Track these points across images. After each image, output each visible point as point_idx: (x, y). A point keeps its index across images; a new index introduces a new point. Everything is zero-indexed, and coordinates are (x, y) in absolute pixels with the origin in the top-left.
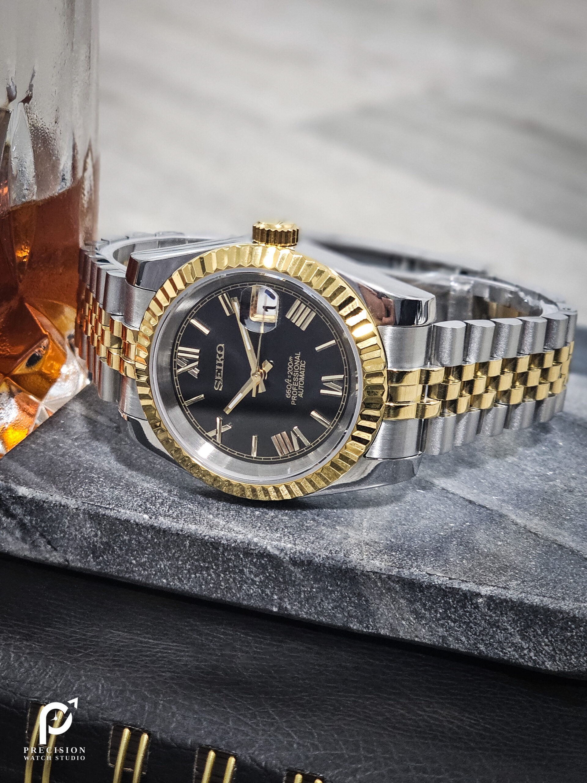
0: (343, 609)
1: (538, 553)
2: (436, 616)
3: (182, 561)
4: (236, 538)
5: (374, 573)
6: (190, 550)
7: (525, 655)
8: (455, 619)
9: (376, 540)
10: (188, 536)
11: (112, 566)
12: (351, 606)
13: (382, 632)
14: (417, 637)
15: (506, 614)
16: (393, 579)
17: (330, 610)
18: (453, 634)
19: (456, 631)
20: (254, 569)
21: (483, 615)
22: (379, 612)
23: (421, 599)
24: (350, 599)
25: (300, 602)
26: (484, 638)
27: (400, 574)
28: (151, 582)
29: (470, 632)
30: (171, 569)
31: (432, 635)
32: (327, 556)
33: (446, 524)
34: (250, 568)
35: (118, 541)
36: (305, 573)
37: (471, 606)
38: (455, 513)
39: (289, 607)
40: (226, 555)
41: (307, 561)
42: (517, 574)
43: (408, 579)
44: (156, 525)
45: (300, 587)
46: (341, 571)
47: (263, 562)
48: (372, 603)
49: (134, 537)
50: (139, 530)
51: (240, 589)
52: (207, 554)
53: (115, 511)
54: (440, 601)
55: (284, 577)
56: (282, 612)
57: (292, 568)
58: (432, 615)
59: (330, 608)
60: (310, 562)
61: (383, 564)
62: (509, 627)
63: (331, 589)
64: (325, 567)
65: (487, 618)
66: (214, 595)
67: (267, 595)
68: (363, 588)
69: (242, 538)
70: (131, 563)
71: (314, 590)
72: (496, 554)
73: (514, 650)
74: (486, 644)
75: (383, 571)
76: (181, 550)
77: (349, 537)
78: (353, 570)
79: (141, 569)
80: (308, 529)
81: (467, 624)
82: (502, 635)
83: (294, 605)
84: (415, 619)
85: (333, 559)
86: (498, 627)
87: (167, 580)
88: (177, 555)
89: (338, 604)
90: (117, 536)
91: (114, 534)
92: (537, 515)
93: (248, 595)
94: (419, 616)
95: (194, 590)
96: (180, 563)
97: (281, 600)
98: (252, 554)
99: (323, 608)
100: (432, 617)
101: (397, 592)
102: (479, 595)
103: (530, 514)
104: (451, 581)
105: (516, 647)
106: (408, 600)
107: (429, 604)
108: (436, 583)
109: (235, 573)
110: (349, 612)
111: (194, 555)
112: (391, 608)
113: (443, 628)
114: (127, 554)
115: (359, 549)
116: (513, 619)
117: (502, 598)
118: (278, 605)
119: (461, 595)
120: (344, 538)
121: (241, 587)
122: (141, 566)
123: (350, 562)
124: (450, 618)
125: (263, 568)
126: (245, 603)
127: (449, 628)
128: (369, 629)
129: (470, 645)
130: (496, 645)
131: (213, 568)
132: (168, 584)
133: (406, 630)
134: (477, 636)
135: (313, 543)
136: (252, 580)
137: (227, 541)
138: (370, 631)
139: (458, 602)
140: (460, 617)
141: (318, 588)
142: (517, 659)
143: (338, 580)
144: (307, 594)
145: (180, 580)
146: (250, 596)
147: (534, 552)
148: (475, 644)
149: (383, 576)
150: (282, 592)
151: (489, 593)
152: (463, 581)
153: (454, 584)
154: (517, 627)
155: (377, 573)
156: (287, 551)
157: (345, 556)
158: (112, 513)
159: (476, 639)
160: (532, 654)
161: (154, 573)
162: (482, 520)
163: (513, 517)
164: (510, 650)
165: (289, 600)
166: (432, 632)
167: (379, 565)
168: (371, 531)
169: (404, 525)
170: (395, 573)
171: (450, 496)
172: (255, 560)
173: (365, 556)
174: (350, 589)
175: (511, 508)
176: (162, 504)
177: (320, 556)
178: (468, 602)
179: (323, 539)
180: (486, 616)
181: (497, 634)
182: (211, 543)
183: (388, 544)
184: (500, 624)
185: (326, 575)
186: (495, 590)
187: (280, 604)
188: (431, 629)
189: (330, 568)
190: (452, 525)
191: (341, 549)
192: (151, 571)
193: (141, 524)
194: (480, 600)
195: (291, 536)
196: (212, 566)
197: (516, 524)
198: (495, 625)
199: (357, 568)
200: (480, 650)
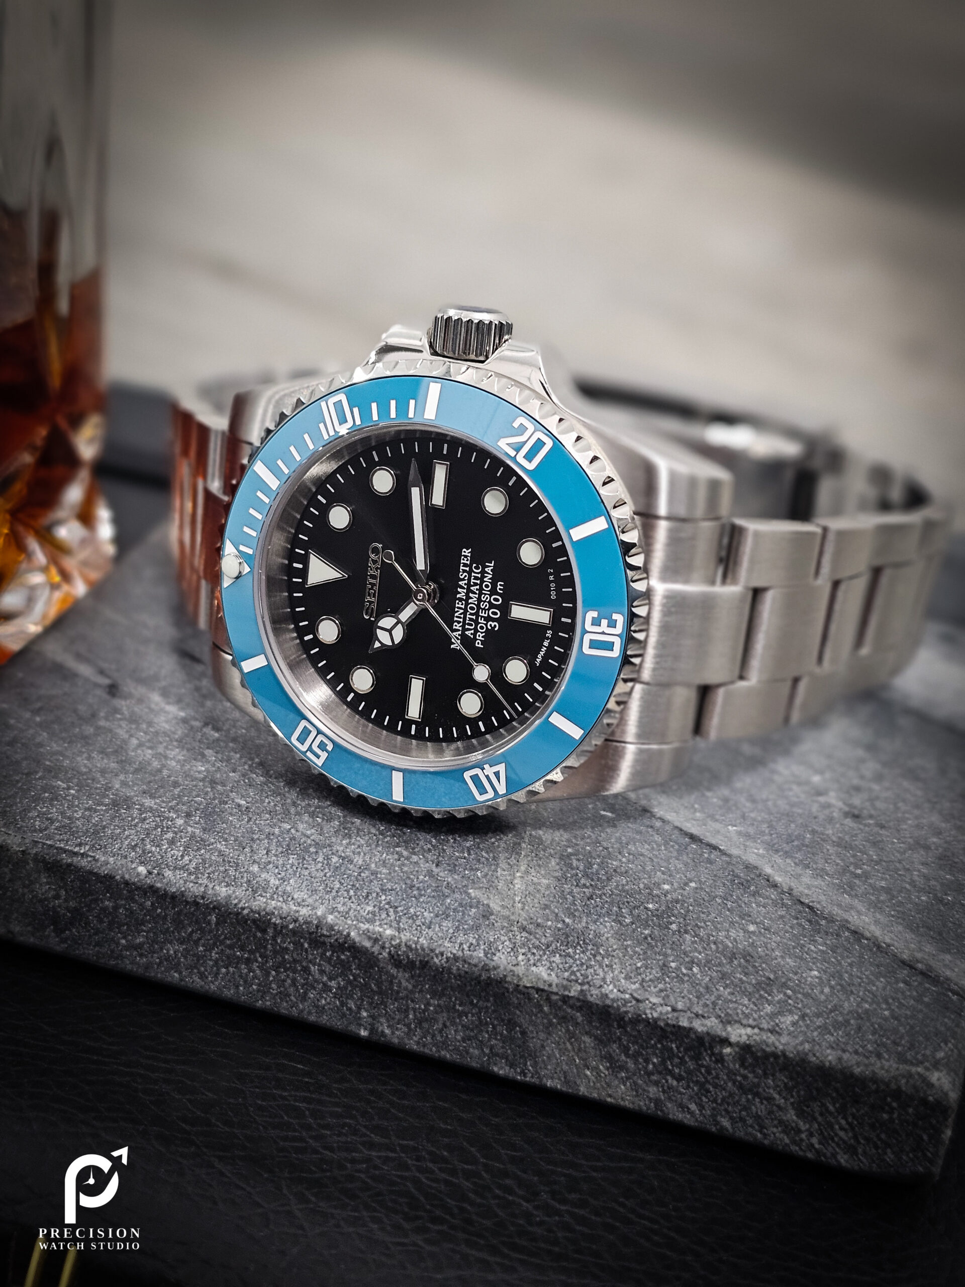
0: (481, 1042)
1: (820, 950)
2: (646, 1068)
3: (203, 946)
4: (297, 915)
5: (538, 990)
6: (218, 930)
7: (802, 1140)
8: (680, 1075)
9: (539, 921)
10: (214, 908)
11: (85, 946)
12: (496, 1039)
13: (549, 1083)
14: (610, 1096)
15: (773, 1075)
16: (571, 1002)
17: (459, 1041)
18: (674, 1098)
19: (681, 1093)
20: (328, 968)
21: (731, 1074)
22: (544, 1053)
23: (620, 1039)
24: (494, 1027)
25: (408, 1026)
26: (730, 1108)
27: (585, 995)
28: (153, 974)
29: (706, 1097)
30: (186, 958)
31: (637, 1096)
32: (454, 955)
33: (658, 885)
34: (320, 965)
35: (95, 908)
36: (416, 981)
37: (710, 1057)
38: (668, 861)
39: (387, 1031)
40: (279, 941)
41: (421, 961)
42: (789, 997)
43: (597, 1005)
44: (159, 885)
45: (407, 1001)
46: (479, 982)
47: (343, 957)
48: (533, 1038)
49: (123, 902)
50: (129, 892)
51: (304, 997)
52: (247, 938)
53: (89, 859)
54: (656, 1044)
55: (379, 983)
56: (375, 1038)
57: (394, 971)
58: (640, 1066)
59: (459, 1037)
60: (425, 964)
61: (554, 975)
62: (777, 1096)
63: (460, 1008)
64: (452, 973)
65: (739, 1078)
66: (260, 1002)
67: (350, 1009)
68: (518, 1012)
69: (307, 914)
70: (118, 944)
71: (432, 1008)
72: (750, 955)
73: (784, 1132)
74: (731, 1118)
75: (555, 989)
76: (202, 930)
77: (492, 914)
78: (501, 982)
79: (135, 953)
80: (421, 895)
81: (702, 1085)
82: (763, 1107)
83: (397, 1029)
84: (607, 1069)
85: (465, 961)
86: (757, 1094)
87: (180, 973)
88: (195, 936)
89: (472, 1034)
90: (91, 901)
91: (88, 895)
92: (807, 867)
93: (317, 1007)
94: (615, 1067)
95: (226, 992)
96: (201, 948)
97: (374, 1019)
98: (324, 943)
99: (447, 1036)
100: (640, 1070)
101: (577, 1023)
102: (725, 1042)
103: (795, 863)
104: (675, 1014)
105: (786, 1127)
106: (596, 1038)
107: (633, 1048)
108: (650, 1016)
109: (295, 971)
110: (492, 1048)
111: (226, 938)
112: (566, 1049)
113: (658, 1086)
114: (111, 930)
115: (510, 940)
116: (785, 1084)
117: (768, 1049)
118: (369, 1027)
119: (692, 1040)
120: (483, 916)
121: (305, 993)
122: (136, 949)
123: (495, 968)
124: (670, 1073)
125: (343, 966)
126: (312, 1018)
127: (669, 1088)
128: (525, 1075)
129: (705, 1117)
130: (750, 1121)
131: (257, 961)
132: (181, 980)
133: (592, 1084)
134: (717, 1103)
135: (429, 928)
136: (325, 984)
137: (281, 918)
138: (528, 1079)
139: (687, 1050)
140: (689, 1072)
141: (439, 1005)
142: (786, 1144)
143: (475, 996)
144: (420, 1013)
145: (202, 976)
146: (321, 1010)
147: (813, 948)
148: (713, 1116)
149: (554, 998)
150: (375, 1008)
151: (744, 1039)
152: (697, 1015)
153: (681, 1019)
154: (792, 1096)
155: (543, 990)
156: (384, 943)
157: (486, 955)
158: (84, 863)
159: (714, 1109)
160: (814, 1141)
161: (158, 960)
162: (715, 876)
163: (768, 870)
164: (775, 1130)
165: (388, 1021)
166: (637, 1092)
167: (545, 975)
168: (529, 900)
169: (584, 885)
170: (576, 994)
171: (658, 824)
172: (328, 954)
173: (521, 957)
174: (494, 1011)
175: (761, 851)
176: (172, 842)
177: (442, 954)
178: (706, 1050)
179: (448, 916)
180: (735, 1074)
181: (754, 1105)
182: (254, 921)
183: (559, 930)
184: (761, 1090)
185: (451, 987)
186: (756, 1034)
187: (372, 1025)
188: (635, 1087)
189: (460, 975)
190: (666, 887)
191: (477, 940)
192: (152, 957)
193: (134, 884)
194: (728, 1050)
195: (391, 910)
196: (255, 957)
197: (775, 886)
198: (750, 1090)
199: (509, 979)
200: (722, 1127)
